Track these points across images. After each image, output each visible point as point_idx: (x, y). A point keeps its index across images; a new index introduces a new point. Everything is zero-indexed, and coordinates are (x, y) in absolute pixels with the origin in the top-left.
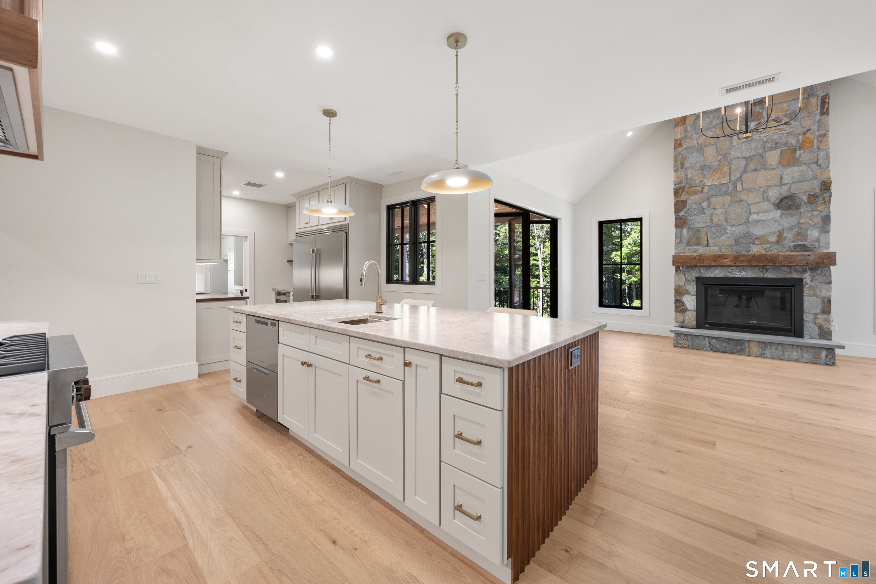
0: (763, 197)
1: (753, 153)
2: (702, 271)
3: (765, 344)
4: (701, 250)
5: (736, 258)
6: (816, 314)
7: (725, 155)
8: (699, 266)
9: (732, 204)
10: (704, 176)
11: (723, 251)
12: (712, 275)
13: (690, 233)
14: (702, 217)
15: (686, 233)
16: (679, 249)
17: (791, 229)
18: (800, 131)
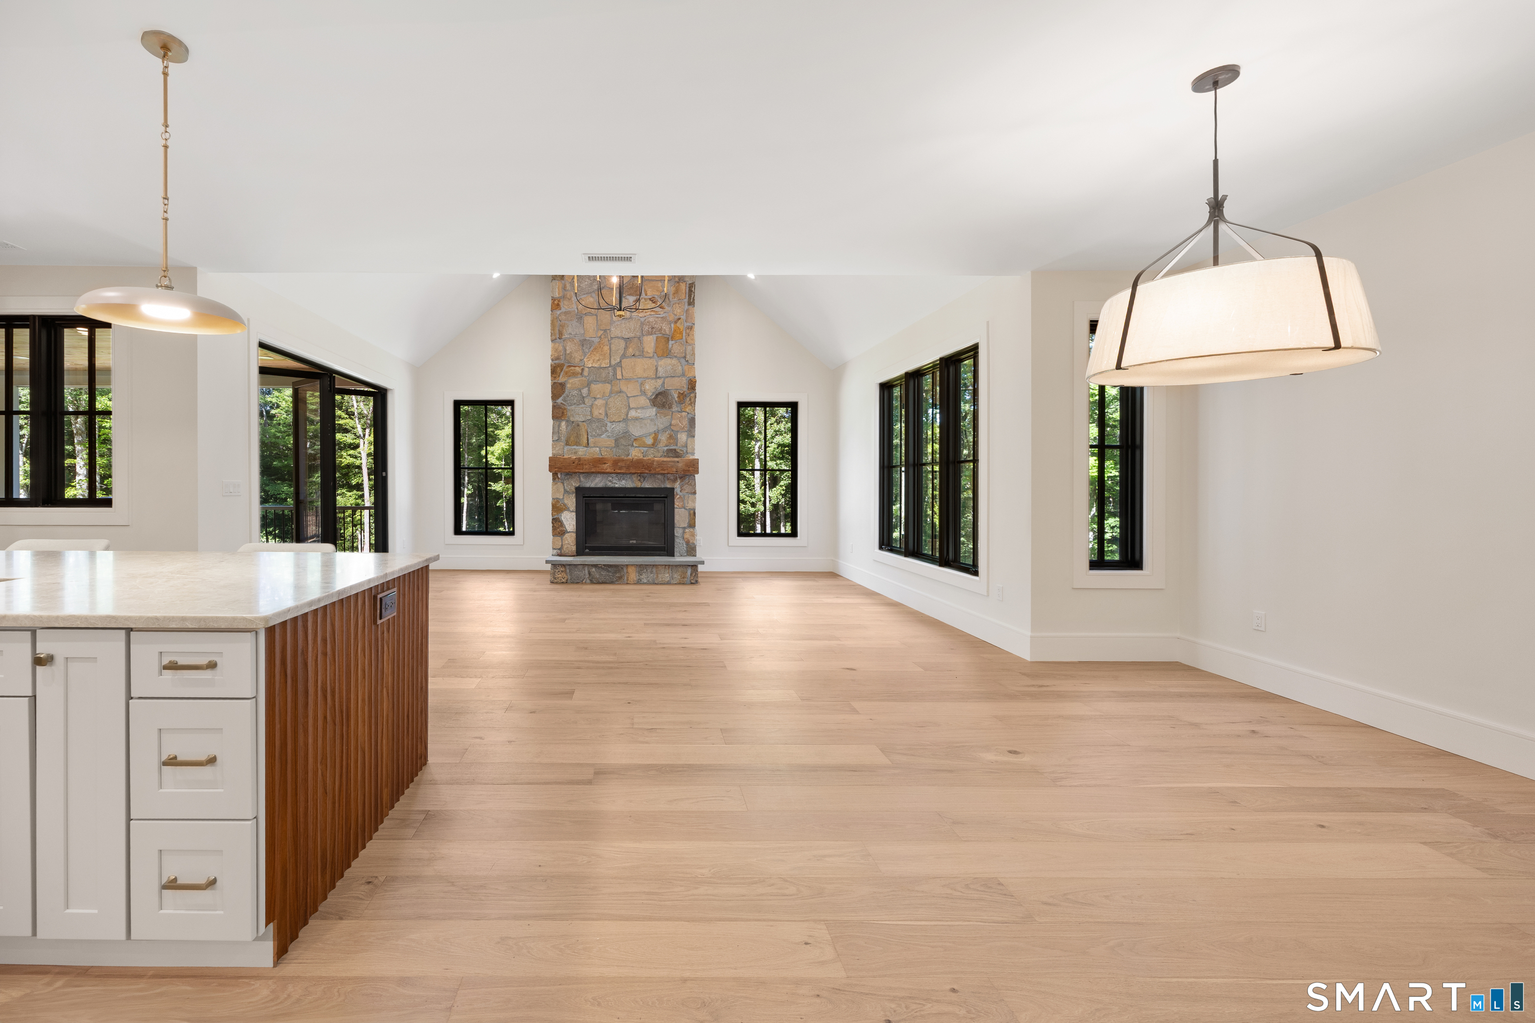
0: (641, 390)
1: (632, 335)
2: (582, 479)
3: (641, 568)
4: (582, 452)
5: (616, 463)
6: (684, 528)
7: (605, 331)
8: (579, 472)
9: (612, 395)
10: (585, 354)
11: (603, 454)
12: (593, 485)
13: (569, 428)
14: (582, 408)
15: (565, 427)
16: (557, 449)
17: (664, 430)
18: (671, 318)
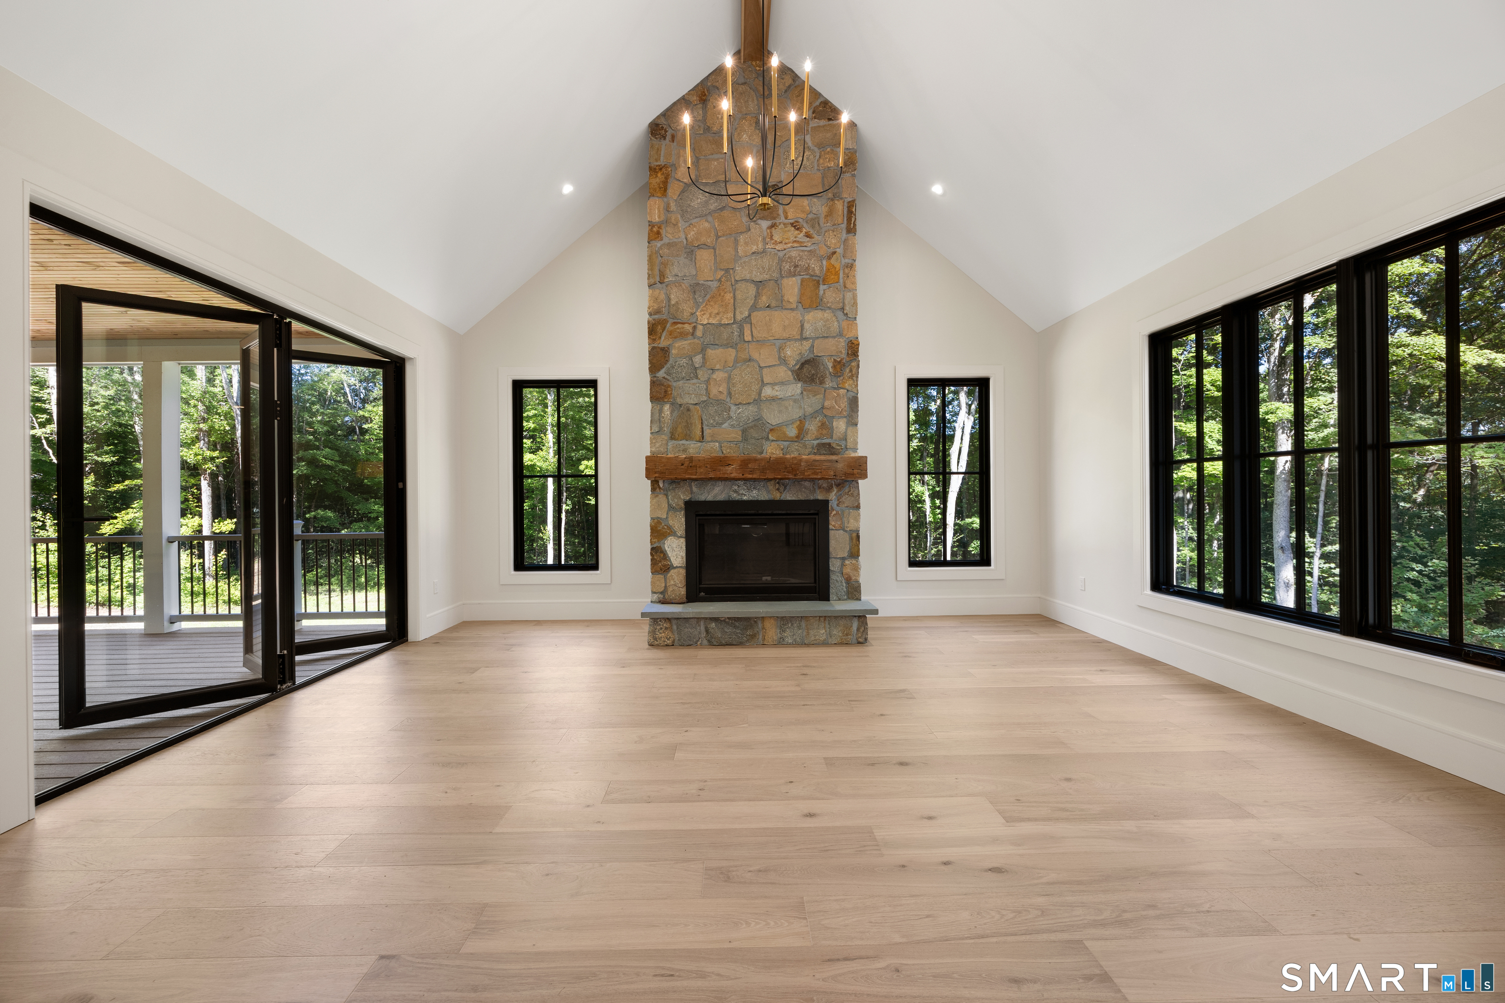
0: (780, 358)
1: (766, 277)
2: (695, 489)
3: (784, 621)
4: (694, 448)
5: (745, 463)
6: (844, 559)
7: (727, 271)
8: (690, 479)
9: (738, 365)
10: (697, 305)
11: (725, 452)
12: (710, 498)
13: (675, 414)
14: (693, 384)
15: (669, 413)
16: (657, 445)
17: (813, 415)
18: (823, 251)
